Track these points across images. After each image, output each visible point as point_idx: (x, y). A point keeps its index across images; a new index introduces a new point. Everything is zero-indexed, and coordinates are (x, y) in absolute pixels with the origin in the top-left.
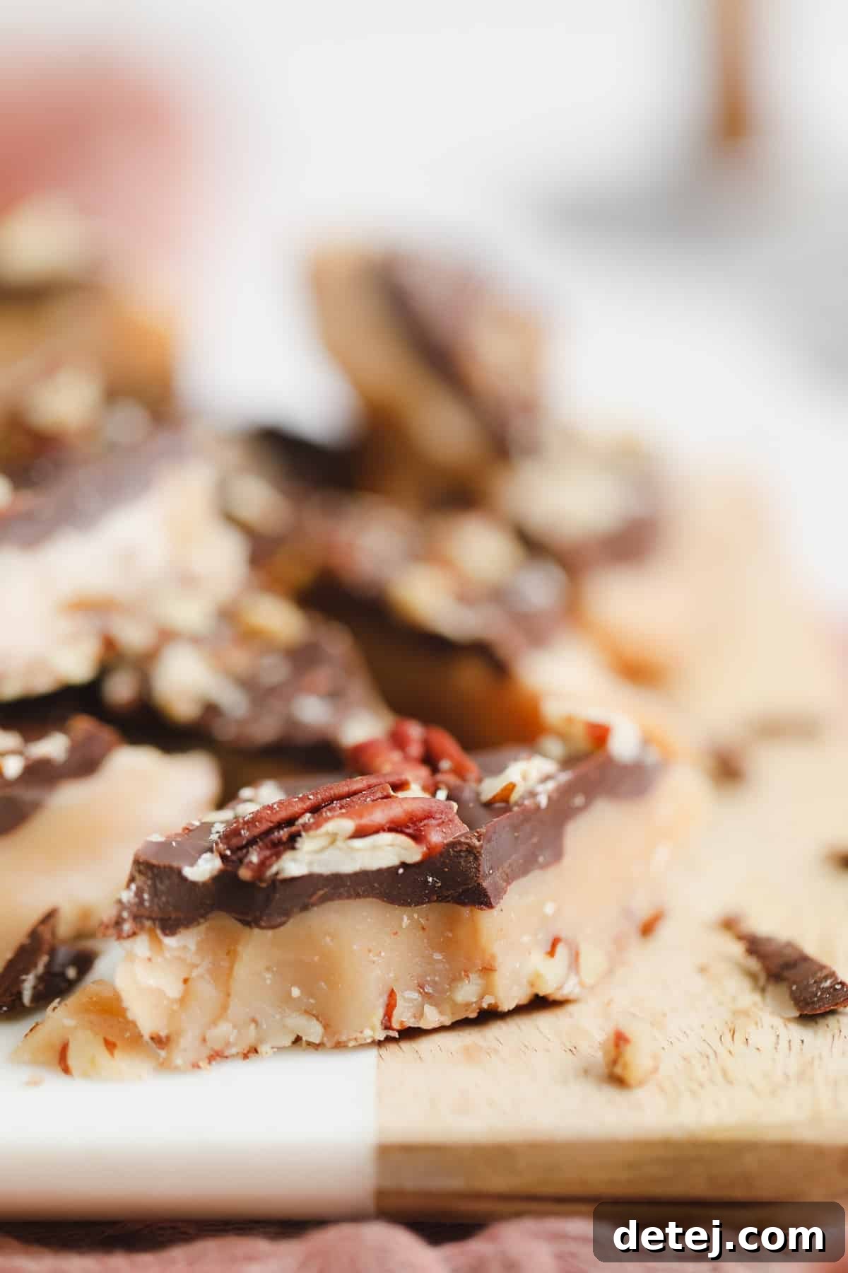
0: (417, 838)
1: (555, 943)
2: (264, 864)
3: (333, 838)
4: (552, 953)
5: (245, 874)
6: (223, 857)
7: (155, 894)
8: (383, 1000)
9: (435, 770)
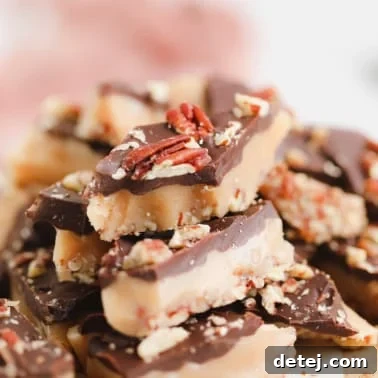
0: (194, 164)
1: (238, 192)
2: (141, 175)
3: (165, 167)
4: (236, 196)
5: (133, 178)
6: (126, 171)
7: (102, 183)
8: (178, 217)
9: (198, 125)
